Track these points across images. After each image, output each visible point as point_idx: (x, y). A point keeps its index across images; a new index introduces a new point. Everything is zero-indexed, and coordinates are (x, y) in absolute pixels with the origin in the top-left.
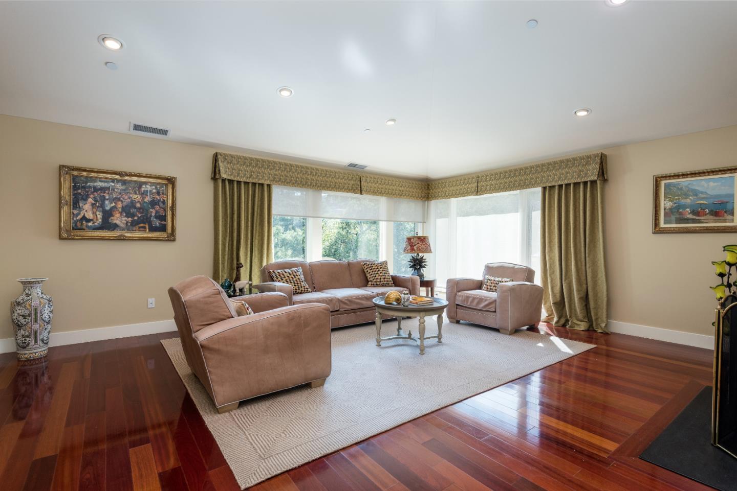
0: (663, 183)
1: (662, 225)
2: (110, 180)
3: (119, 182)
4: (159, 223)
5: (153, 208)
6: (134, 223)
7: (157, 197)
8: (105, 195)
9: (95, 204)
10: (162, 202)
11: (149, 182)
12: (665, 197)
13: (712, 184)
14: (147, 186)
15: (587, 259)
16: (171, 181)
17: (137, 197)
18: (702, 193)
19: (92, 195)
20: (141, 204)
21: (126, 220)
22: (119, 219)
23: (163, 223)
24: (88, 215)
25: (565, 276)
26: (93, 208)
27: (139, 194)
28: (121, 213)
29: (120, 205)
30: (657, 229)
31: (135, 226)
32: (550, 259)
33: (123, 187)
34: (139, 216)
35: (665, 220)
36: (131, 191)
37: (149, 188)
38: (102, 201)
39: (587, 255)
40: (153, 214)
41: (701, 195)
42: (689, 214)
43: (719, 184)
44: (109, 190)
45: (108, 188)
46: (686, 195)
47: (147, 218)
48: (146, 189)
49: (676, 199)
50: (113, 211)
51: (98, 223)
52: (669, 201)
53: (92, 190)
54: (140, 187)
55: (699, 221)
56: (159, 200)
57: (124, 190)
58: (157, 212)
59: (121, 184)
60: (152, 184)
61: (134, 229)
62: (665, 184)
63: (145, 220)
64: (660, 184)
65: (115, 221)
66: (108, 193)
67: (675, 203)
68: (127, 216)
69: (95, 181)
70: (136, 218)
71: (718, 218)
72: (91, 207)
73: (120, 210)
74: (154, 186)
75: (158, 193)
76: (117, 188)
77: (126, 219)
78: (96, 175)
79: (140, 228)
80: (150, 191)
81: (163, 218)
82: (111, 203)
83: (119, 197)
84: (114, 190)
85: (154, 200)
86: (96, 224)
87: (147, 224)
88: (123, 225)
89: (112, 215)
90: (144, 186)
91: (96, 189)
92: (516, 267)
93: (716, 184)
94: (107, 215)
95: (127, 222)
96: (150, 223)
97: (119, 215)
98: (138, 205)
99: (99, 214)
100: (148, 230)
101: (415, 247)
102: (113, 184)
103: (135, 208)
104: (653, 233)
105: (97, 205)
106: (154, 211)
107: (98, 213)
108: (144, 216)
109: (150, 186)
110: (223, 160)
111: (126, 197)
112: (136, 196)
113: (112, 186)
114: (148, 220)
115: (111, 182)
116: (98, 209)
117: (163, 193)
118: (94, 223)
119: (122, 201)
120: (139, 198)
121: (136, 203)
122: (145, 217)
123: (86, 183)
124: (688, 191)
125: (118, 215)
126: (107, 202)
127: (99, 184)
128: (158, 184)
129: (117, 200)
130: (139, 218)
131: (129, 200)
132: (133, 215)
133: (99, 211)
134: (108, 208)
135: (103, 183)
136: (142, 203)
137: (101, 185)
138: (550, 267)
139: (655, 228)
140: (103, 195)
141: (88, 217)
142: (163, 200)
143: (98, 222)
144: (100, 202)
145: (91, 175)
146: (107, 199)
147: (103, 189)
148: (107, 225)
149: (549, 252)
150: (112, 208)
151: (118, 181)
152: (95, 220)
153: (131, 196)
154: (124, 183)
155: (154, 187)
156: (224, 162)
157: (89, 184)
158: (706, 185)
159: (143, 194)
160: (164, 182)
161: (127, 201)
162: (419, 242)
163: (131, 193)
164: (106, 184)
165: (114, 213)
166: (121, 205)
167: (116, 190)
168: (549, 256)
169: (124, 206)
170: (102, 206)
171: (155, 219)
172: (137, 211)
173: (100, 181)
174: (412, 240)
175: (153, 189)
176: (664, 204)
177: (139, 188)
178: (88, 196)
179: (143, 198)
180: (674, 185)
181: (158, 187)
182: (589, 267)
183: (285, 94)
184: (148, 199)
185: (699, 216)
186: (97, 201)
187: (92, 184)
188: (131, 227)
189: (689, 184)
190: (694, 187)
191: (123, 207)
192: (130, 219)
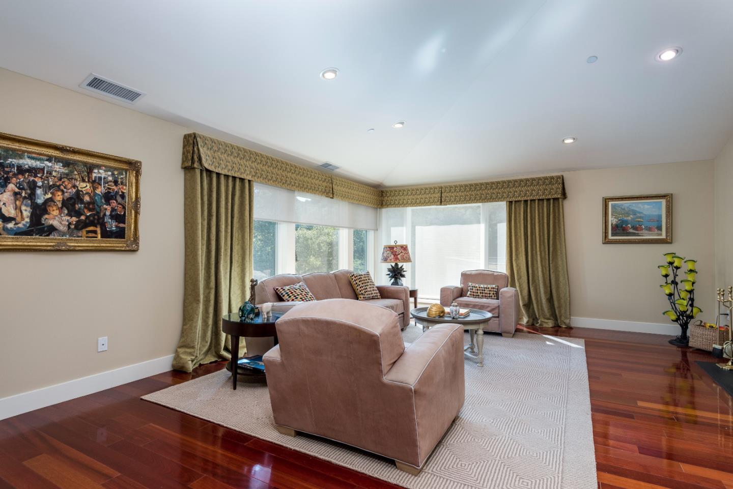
0: (610, 203)
1: (610, 237)
2: (45, 158)
3: (59, 162)
4: (116, 227)
5: (108, 203)
6: (80, 226)
7: (114, 187)
8: (36, 179)
9: (20, 194)
10: (120, 195)
11: (103, 166)
12: (612, 215)
13: (646, 206)
14: (101, 171)
15: (551, 265)
16: (134, 166)
17: (85, 187)
18: (640, 213)
19: (15, 179)
20: (90, 197)
21: (68, 221)
22: (57, 219)
23: (121, 225)
24: (8, 210)
25: (532, 280)
26: (16, 200)
27: (89, 181)
28: (60, 209)
29: (59, 197)
30: (606, 241)
31: (81, 229)
32: (517, 265)
33: (65, 170)
34: (88, 214)
35: (612, 233)
36: (77, 176)
37: (102, 173)
38: (30, 189)
39: (551, 262)
40: (108, 213)
41: (638, 215)
42: (630, 229)
43: (651, 206)
44: (44, 173)
45: (42, 170)
46: (628, 214)
47: (99, 218)
48: (100, 175)
49: (620, 217)
50: (49, 206)
51: (24, 225)
52: (615, 218)
53: (15, 170)
54: (90, 171)
55: (638, 235)
56: (117, 193)
57: (67, 175)
58: (113, 210)
59: (62, 165)
60: (108, 169)
61: (80, 235)
62: (612, 204)
63: (96, 221)
64: (608, 204)
65: (51, 222)
66: (41, 178)
67: (620, 220)
68: (69, 215)
69: (21, 157)
70: (83, 218)
71: (651, 232)
72: (12, 198)
73: (60, 205)
74: (109, 171)
75: (116, 182)
76: (55, 171)
77: (68, 218)
78: (24, 147)
79: (88, 232)
80: (104, 178)
81: (120, 218)
82: (46, 193)
83: (58, 184)
84: (51, 174)
85: (109, 192)
86: (20, 225)
87: (99, 226)
88: (63, 228)
89: (46, 212)
90: (96, 171)
91: (21, 170)
92: (495, 274)
93: (649, 207)
94: (39, 211)
95: (70, 224)
96: (103, 225)
97: (58, 211)
98: (87, 198)
99: (26, 210)
100: (99, 236)
101: (399, 256)
102: (50, 164)
103: (82, 201)
104: (603, 243)
105: (23, 194)
106: (109, 208)
107: (23, 208)
108: (95, 215)
109: (105, 171)
110: (202, 144)
111: (70, 186)
112: (84, 185)
113: (48, 167)
114: (101, 221)
115: (47, 160)
116: (24, 202)
117: (122, 183)
118: (16, 224)
119: (63, 191)
120: (88, 187)
121: (84, 195)
122: (96, 217)
123: (6, 158)
124: (629, 211)
125: (56, 212)
126: (39, 192)
127: (27, 162)
128: (116, 169)
129: (56, 187)
130: (87, 217)
131: (74, 190)
132: (78, 214)
133: (25, 205)
134: (40, 201)
135: (33, 161)
136: (92, 194)
137: (30, 163)
138: (518, 273)
139: (605, 239)
140: (33, 181)
141: (7, 214)
142: (122, 192)
143: (24, 222)
144: (29, 191)
145: (16, 146)
146: (40, 187)
147: (33, 171)
148: (38, 227)
149: (516, 259)
150: (47, 201)
151: (58, 160)
152: (18, 219)
153: (77, 184)
154: (67, 164)
155: (110, 173)
156: (204, 147)
157: (10, 160)
158: (642, 207)
159: (94, 182)
160: (125, 167)
161: (70, 190)
162: (403, 251)
163: (76, 180)
164: (38, 163)
165: (50, 209)
166: (62, 197)
167: (54, 174)
168: (516, 263)
169: (65, 199)
170: (32, 196)
171: (110, 220)
172: (85, 207)
173: (29, 157)
174: (395, 249)
175: (109, 176)
176: (612, 220)
177: (88, 173)
178: (7, 181)
179: (94, 189)
180: (619, 206)
181: (116, 173)
182: (553, 272)
183: (330, 76)
184: (100, 190)
185: (637, 230)
186: (23, 189)
187: (15, 161)
188: (75, 231)
189: (630, 206)
190: (633, 208)
191: (63, 199)
192: (74, 219)
